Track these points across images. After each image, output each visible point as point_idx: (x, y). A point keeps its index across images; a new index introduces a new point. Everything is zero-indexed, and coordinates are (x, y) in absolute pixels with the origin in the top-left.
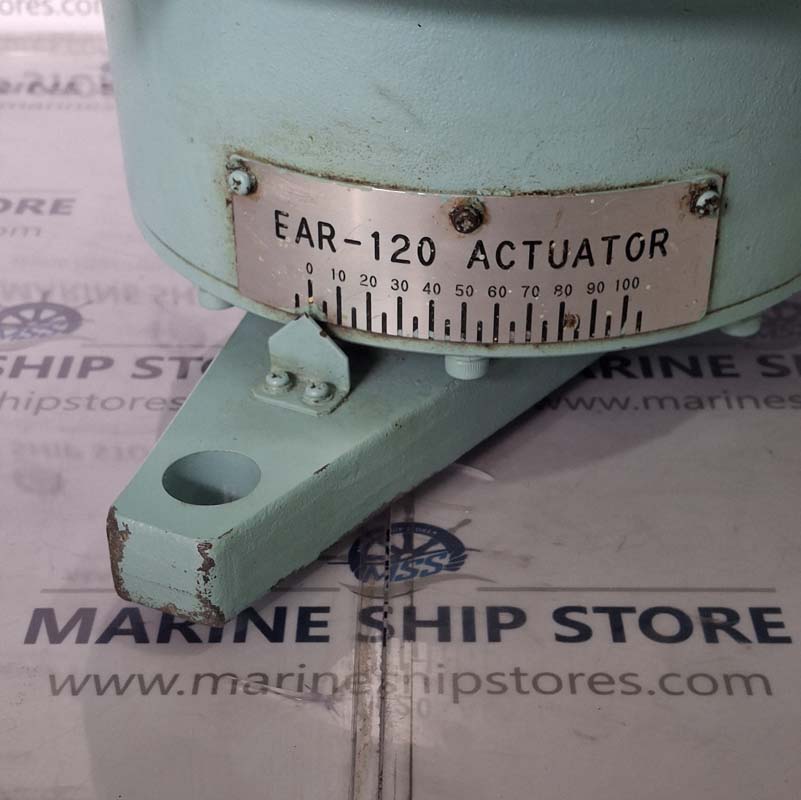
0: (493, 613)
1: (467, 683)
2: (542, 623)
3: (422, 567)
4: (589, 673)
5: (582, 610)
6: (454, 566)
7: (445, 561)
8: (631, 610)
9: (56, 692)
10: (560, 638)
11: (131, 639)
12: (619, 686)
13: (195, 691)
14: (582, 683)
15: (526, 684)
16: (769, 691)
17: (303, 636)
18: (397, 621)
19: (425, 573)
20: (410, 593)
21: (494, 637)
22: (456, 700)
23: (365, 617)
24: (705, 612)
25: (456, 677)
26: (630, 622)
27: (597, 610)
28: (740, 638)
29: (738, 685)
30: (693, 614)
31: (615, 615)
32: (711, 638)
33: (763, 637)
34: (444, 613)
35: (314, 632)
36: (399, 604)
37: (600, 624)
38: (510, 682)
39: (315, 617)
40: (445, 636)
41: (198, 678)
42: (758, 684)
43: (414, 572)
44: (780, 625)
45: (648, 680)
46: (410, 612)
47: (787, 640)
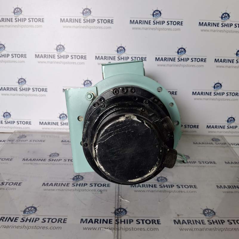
0: (130, 220)
1: (127, 229)
2: (135, 222)
3: (122, 214)
4: (140, 228)
5: (139, 220)
6: (126, 214)
7: (125, 213)
8: (144, 220)
9: (84, 229)
10: (137, 223)
11: (91, 223)
12: (143, 230)
13: (98, 230)
14: (139, 229)
15: (133, 229)
16: (158, 230)
17: (110, 223)
18: (119, 221)
19: (123, 215)
20: (121, 217)
21: (130, 223)
22: (126, 231)
23: (116, 220)
24: (152, 220)
25: (126, 229)
26: (144, 221)
27: (141, 220)
28: (156, 224)
29: (155, 229)
30: (151, 220)
31: (143, 220)
32: (153, 223)
33: (158, 223)
34: (125, 220)
35: (111, 222)
36: (120, 219)
37: (141, 222)
38: (131, 229)
39: (111, 220)
40: (125, 223)
41: (99, 228)
42: (157, 229)
43: (121, 215)
44: (160, 222)
45: (146, 229)
46: (121, 220)
47: (160, 224)
